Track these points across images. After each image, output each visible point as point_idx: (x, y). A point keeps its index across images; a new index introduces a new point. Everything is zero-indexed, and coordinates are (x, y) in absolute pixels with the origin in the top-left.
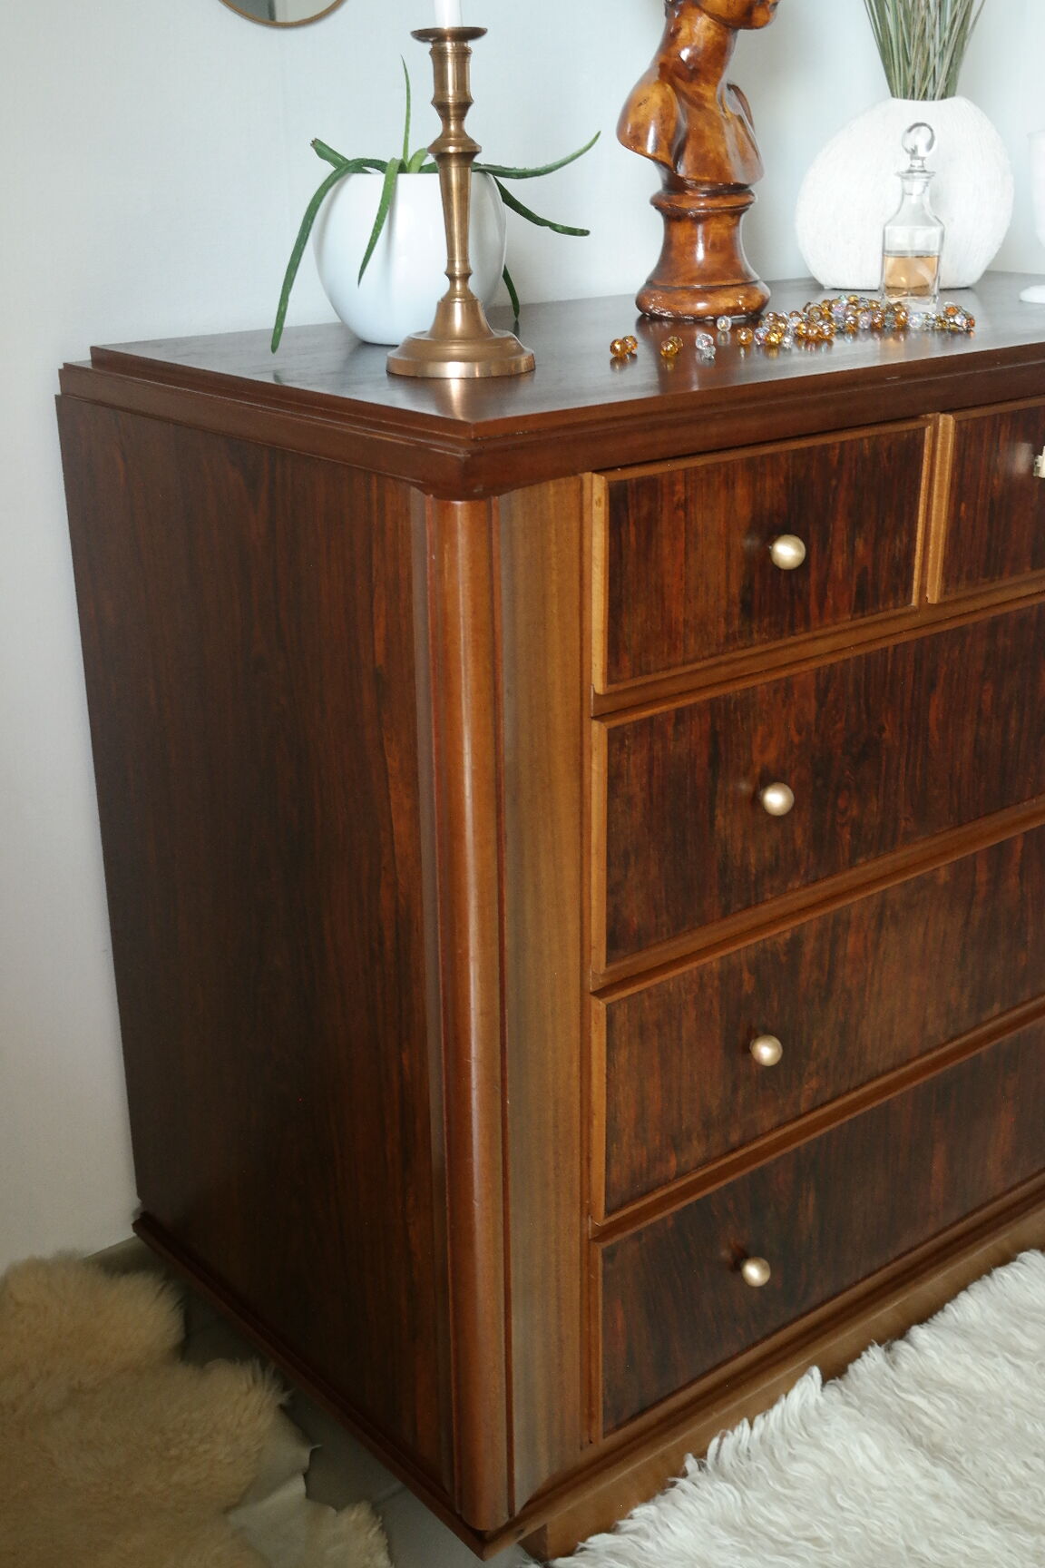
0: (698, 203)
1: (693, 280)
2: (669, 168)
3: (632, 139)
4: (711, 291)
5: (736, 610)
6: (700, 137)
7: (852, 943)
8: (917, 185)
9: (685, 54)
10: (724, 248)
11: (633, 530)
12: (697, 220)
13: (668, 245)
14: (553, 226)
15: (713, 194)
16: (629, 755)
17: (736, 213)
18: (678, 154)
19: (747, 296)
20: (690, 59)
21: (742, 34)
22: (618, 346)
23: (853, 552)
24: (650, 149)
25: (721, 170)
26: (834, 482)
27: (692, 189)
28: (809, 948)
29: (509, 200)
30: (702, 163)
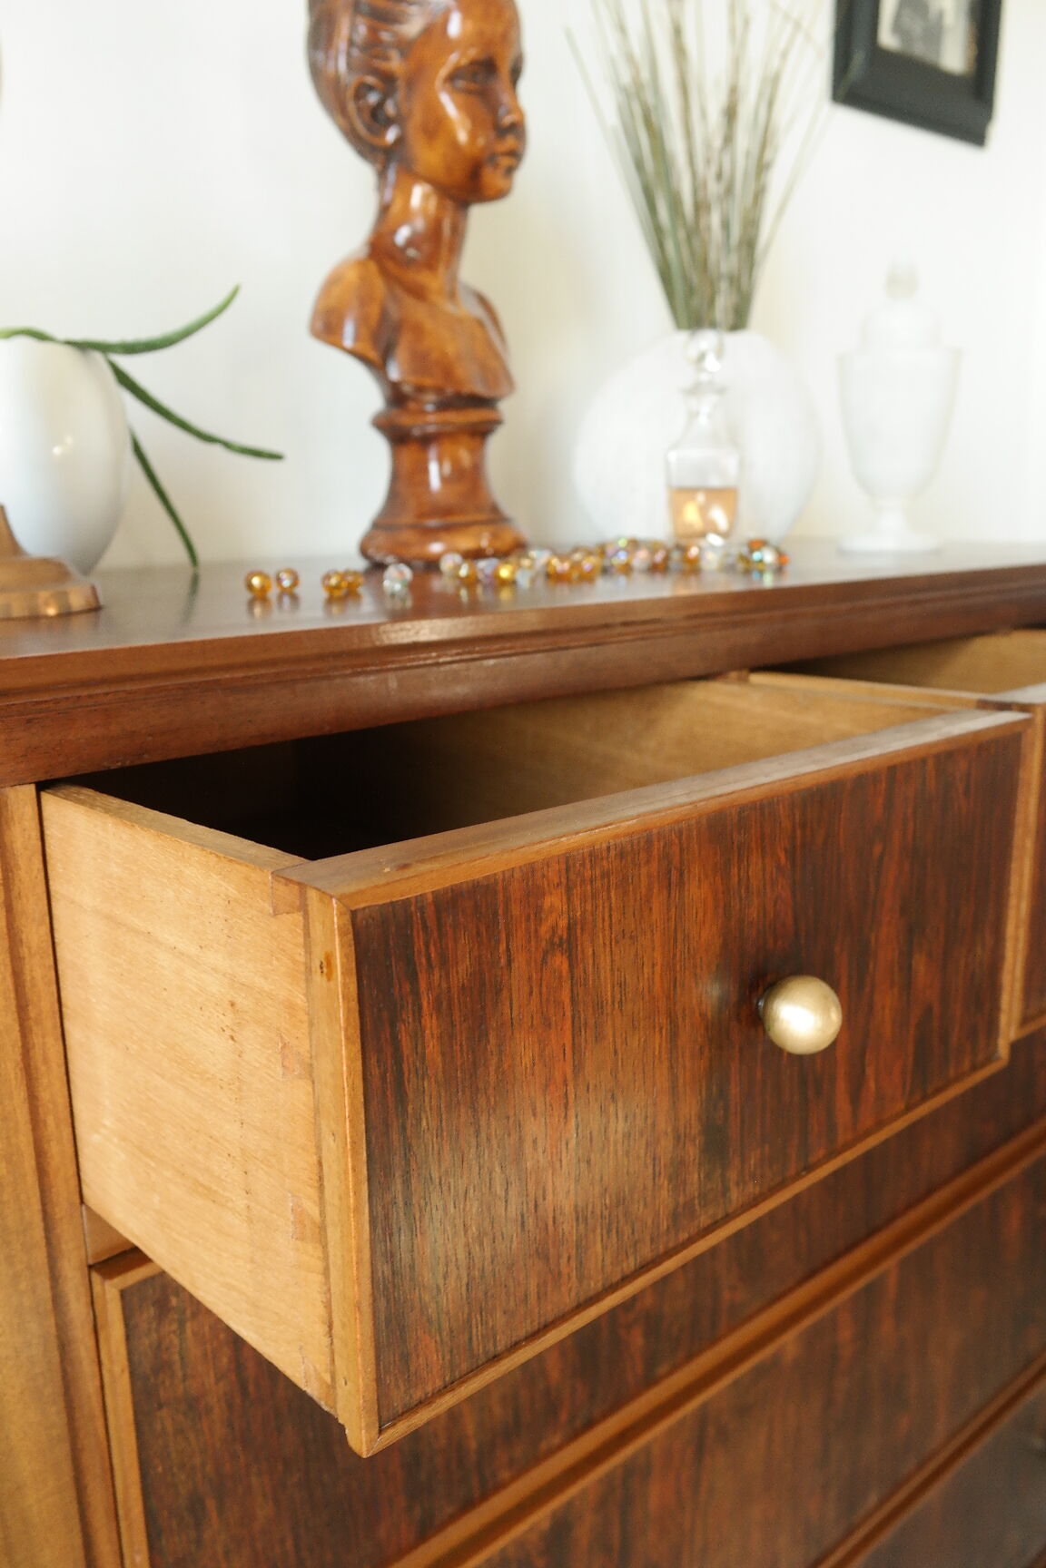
0: (430, 418)
1: (422, 515)
2: (377, 366)
3: (327, 328)
4: (448, 529)
6: (418, 330)
8: (706, 405)
9: (403, 235)
10: (470, 479)
12: (426, 441)
13: (396, 477)
14: (227, 445)
15: (444, 406)
17: (481, 432)
18: (387, 353)
19: (495, 536)
20: (411, 242)
21: (479, 215)
22: (256, 581)
24: (348, 342)
25: (448, 372)
27: (415, 400)
30: (420, 361)
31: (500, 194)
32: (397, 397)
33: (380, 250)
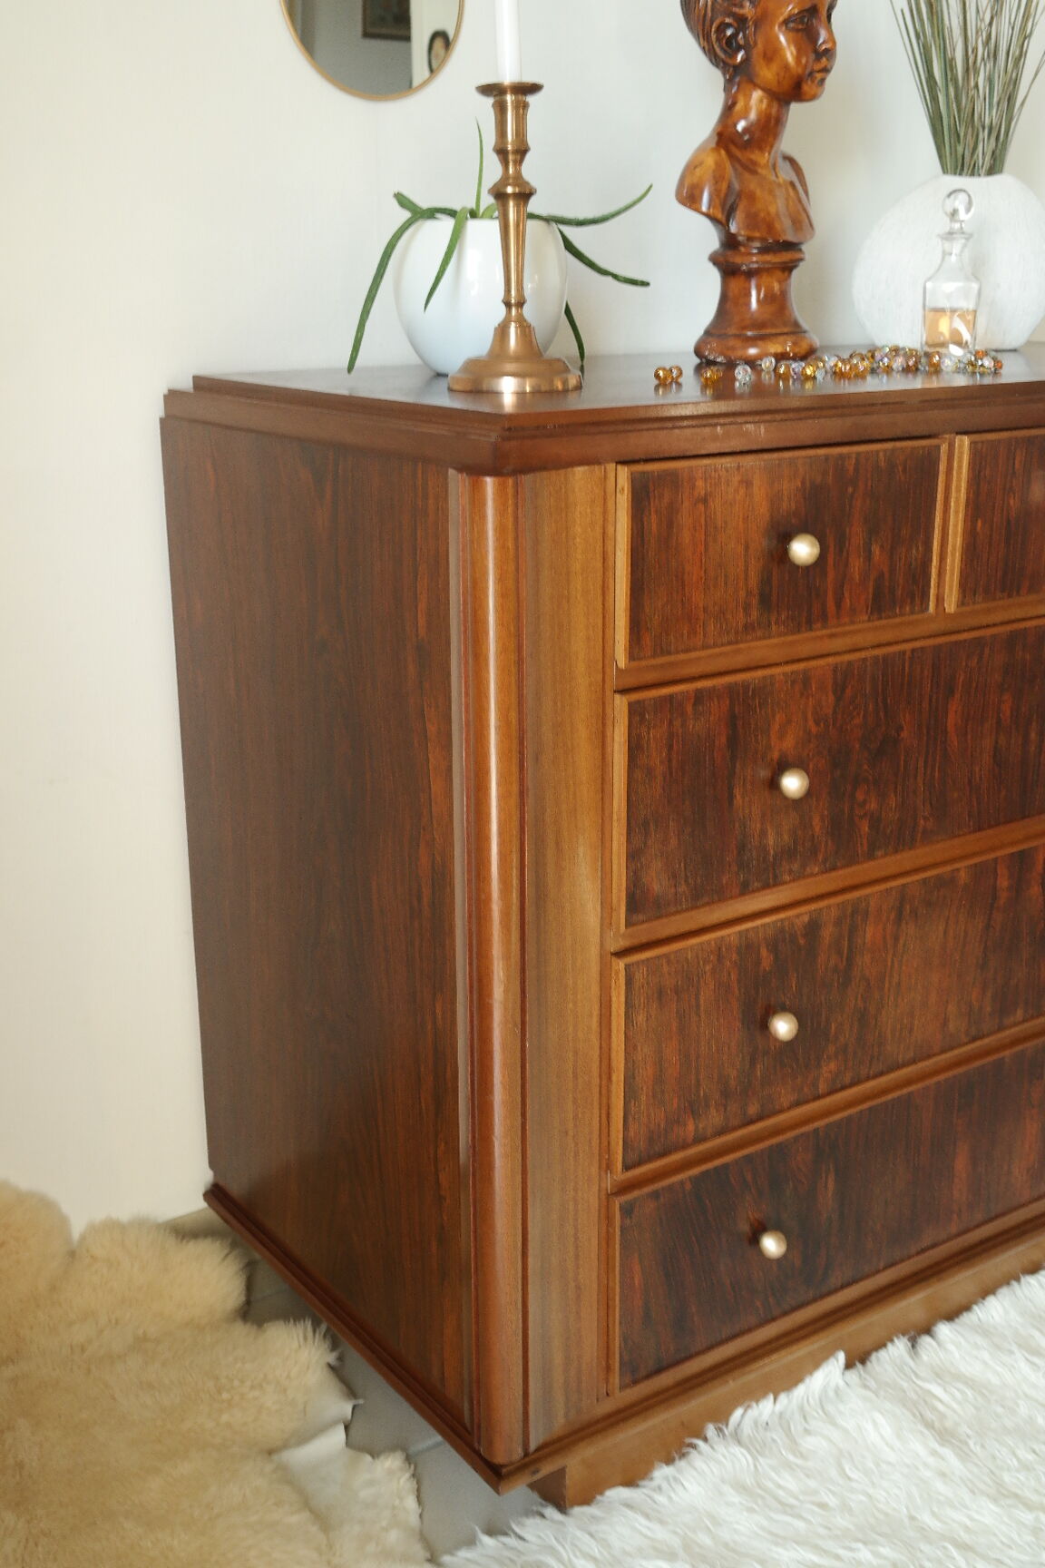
0: (752, 258)
1: (745, 328)
2: (721, 222)
3: (689, 197)
4: (762, 338)
5: (755, 602)
6: (752, 197)
7: (870, 933)
8: (956, 247)
9: (741, 126)
10: (778, 302)
11: (654, 517)
12: (750, 274)
13: (724, 298)
14: (615, 277)
15: (763, 251)
16: (649, 729)
17: (788, 268)
18: (730, 213)
19: (795, 344)
20: (746, 130)
21: (795, 108)
22: (661, 373)
23: (869, 557)
24: (704, 209)
25: (770, 227)
26: (850, 490)
27: (744, 246)
28: (827, 933)
29: (569, 246)
30: (752, 220)
31: (813, 97)
32: (730, 242)
33: (725, 138)
